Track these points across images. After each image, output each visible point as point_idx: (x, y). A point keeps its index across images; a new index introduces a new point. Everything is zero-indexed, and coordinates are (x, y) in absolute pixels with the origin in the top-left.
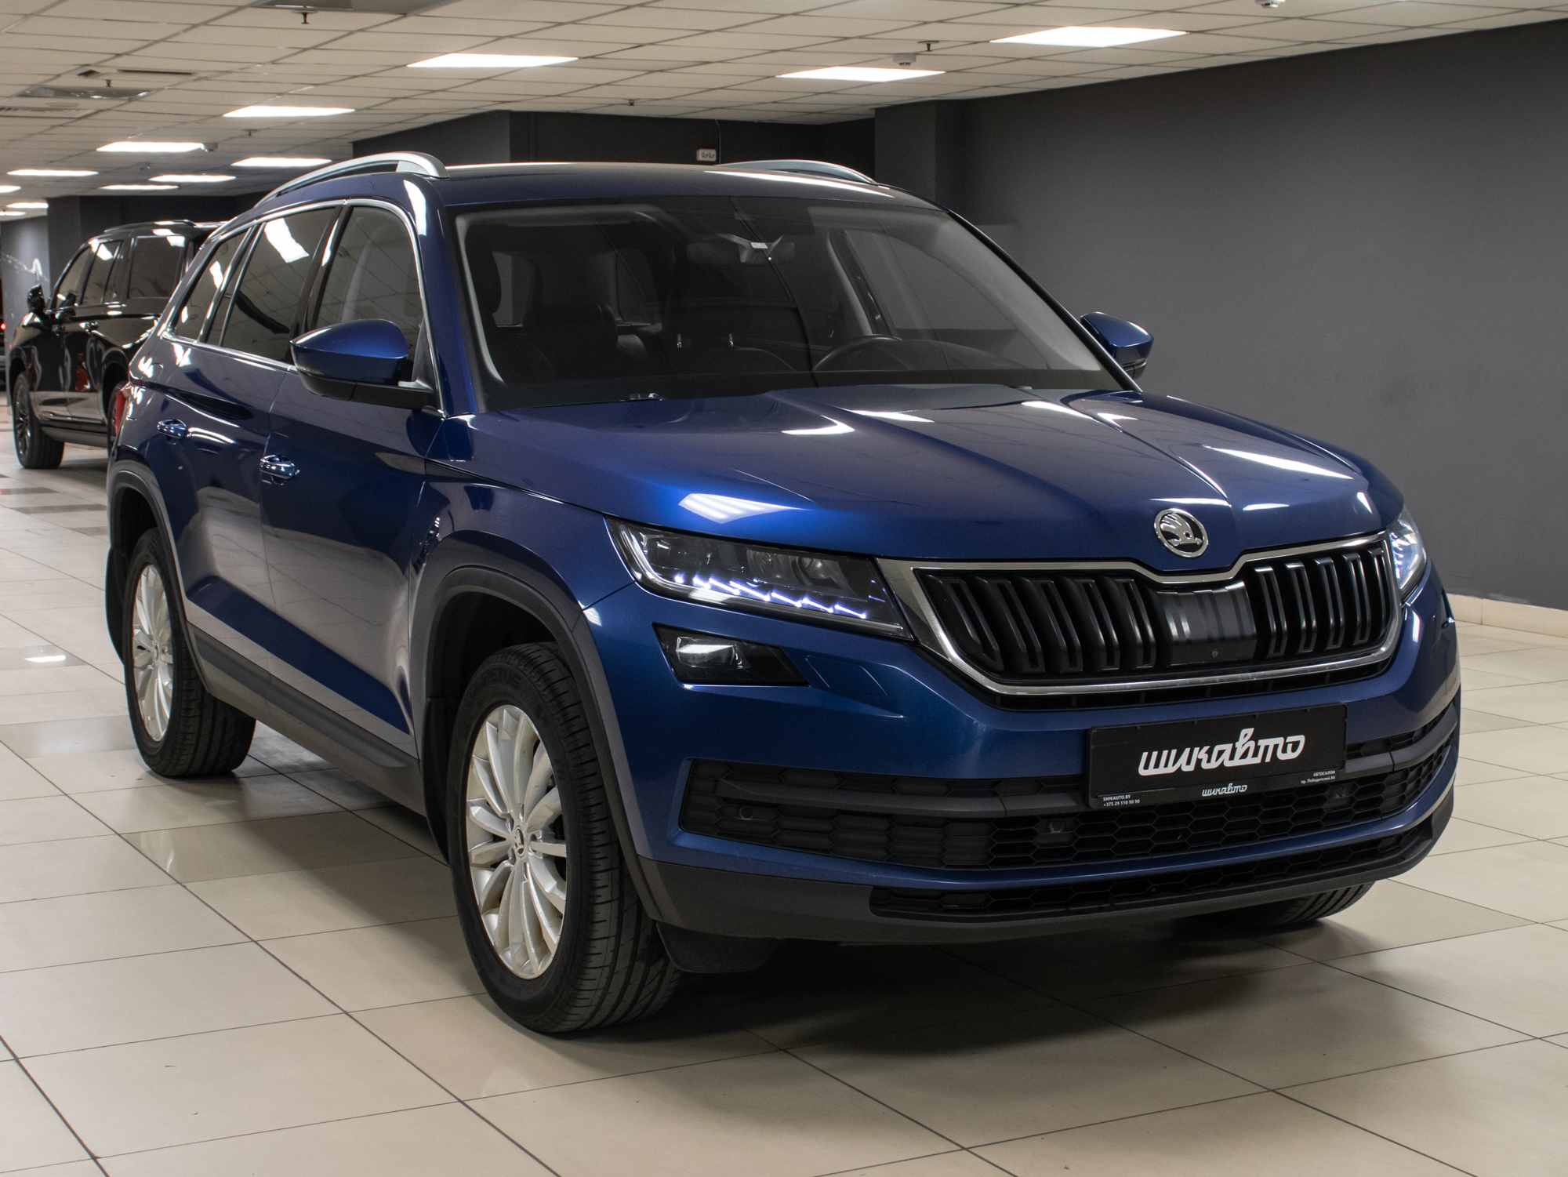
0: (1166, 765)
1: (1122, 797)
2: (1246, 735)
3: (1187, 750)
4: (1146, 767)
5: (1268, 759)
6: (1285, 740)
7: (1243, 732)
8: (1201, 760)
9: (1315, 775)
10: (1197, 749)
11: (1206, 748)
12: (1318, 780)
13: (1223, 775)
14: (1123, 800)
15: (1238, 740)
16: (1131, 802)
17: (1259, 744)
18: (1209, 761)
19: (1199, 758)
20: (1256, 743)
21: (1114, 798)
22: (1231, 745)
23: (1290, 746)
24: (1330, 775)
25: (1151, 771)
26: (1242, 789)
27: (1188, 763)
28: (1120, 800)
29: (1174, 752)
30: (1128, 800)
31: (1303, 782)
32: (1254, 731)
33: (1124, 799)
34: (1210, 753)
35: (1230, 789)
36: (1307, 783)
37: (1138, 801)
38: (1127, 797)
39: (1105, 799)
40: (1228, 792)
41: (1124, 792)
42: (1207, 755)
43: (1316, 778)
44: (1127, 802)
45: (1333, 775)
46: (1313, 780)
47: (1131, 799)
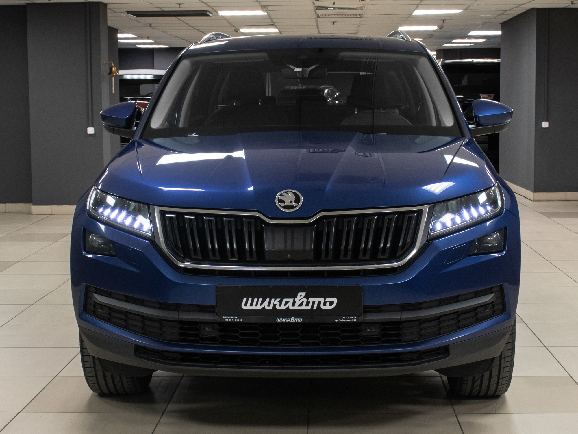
0: (256, 305)
1: (233, 317)
2: (301, 295)
3: (268, 300)
4: (246, 305)
5: (315, 308)
6: (325, 299)
7: (300, 294)
8: (276, 305)
9: (343, 318)
10: (273, 300)
11: (278, 300)
12: (345, 321)
13: (288, 313)
14: (233, 319)
15: (297, 297)
16: (237, 320)
17: (309, 300)
18: (280, 305)
19: (275, 303)
20: (308, 300)
21: (229, 317)
22: (293, 299)
23: (328, 303)
24: (353, 319)
25: (248, 307)
26: (300, 320)
27: (269, 305)
28: (232, 319)
29: (260, 300)
30: (236, 319)
31: (337, 321)
32: (306, 294)
33: (235, 319)
34: (281, 302)
35: (292, 320)
36: (338, 321)
37: (241, 320)
38: (235, 318)
39: (224, 317)
40: (291, 321)
41: (234, 315)
42: (279, 303)
43: (344, 319)
44: (235, 320)
45: (355, 319)
46: (342, 320)
47: (238, 319)
